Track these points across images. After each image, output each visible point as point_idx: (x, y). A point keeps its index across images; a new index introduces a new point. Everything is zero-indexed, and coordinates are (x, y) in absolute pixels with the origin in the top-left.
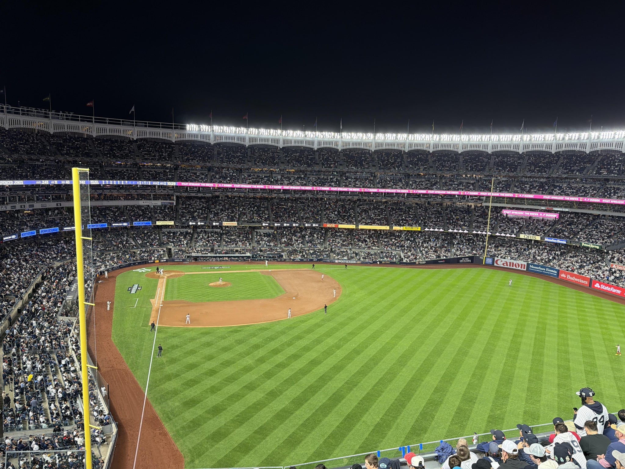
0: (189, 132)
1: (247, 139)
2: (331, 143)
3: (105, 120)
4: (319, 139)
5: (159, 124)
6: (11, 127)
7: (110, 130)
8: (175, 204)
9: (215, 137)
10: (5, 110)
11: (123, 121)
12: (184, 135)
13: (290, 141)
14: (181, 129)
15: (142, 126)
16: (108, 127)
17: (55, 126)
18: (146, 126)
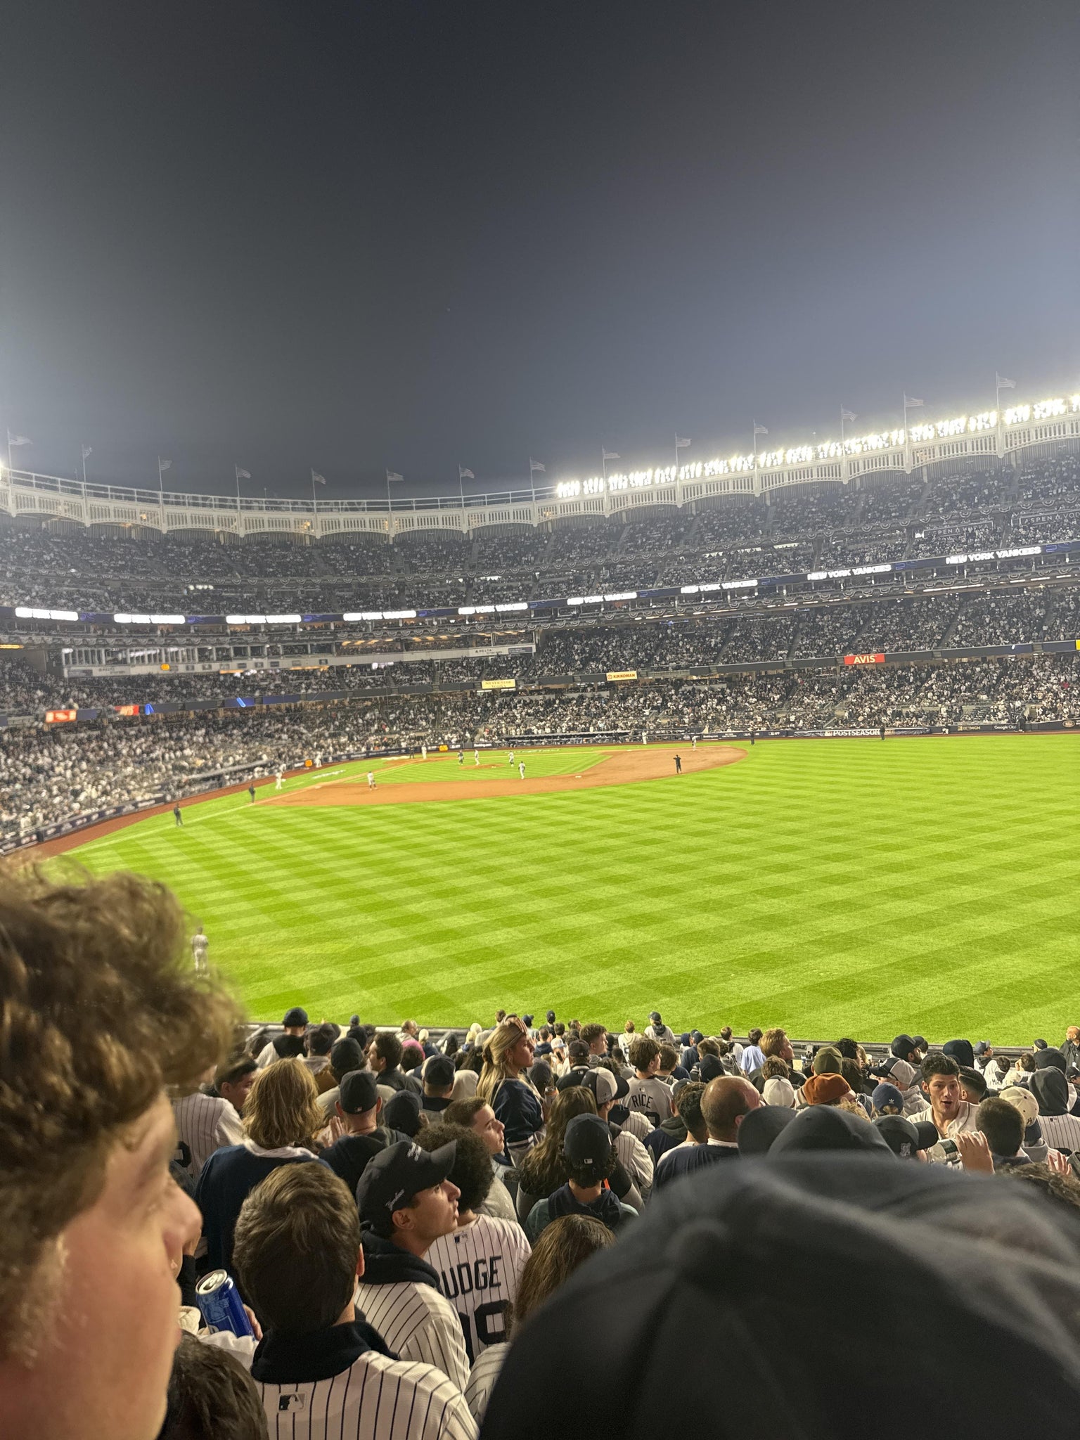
0: (562, 501)
1: (679, 490)
2: (883, 459)
3: (410, 502)
4: (852, 456)
5: (508, 495)
6: (249, 532)
7: (420, 521)
8: (534, 650)
9: (615, 500)
10: (238, 504)
11: (441, 501)
12: (554, 509)
13: (779, 475)
14: (550, 496)
15: (479, 504)
16: (415, 515)
17: (325, 524)
18: (484, 503)
